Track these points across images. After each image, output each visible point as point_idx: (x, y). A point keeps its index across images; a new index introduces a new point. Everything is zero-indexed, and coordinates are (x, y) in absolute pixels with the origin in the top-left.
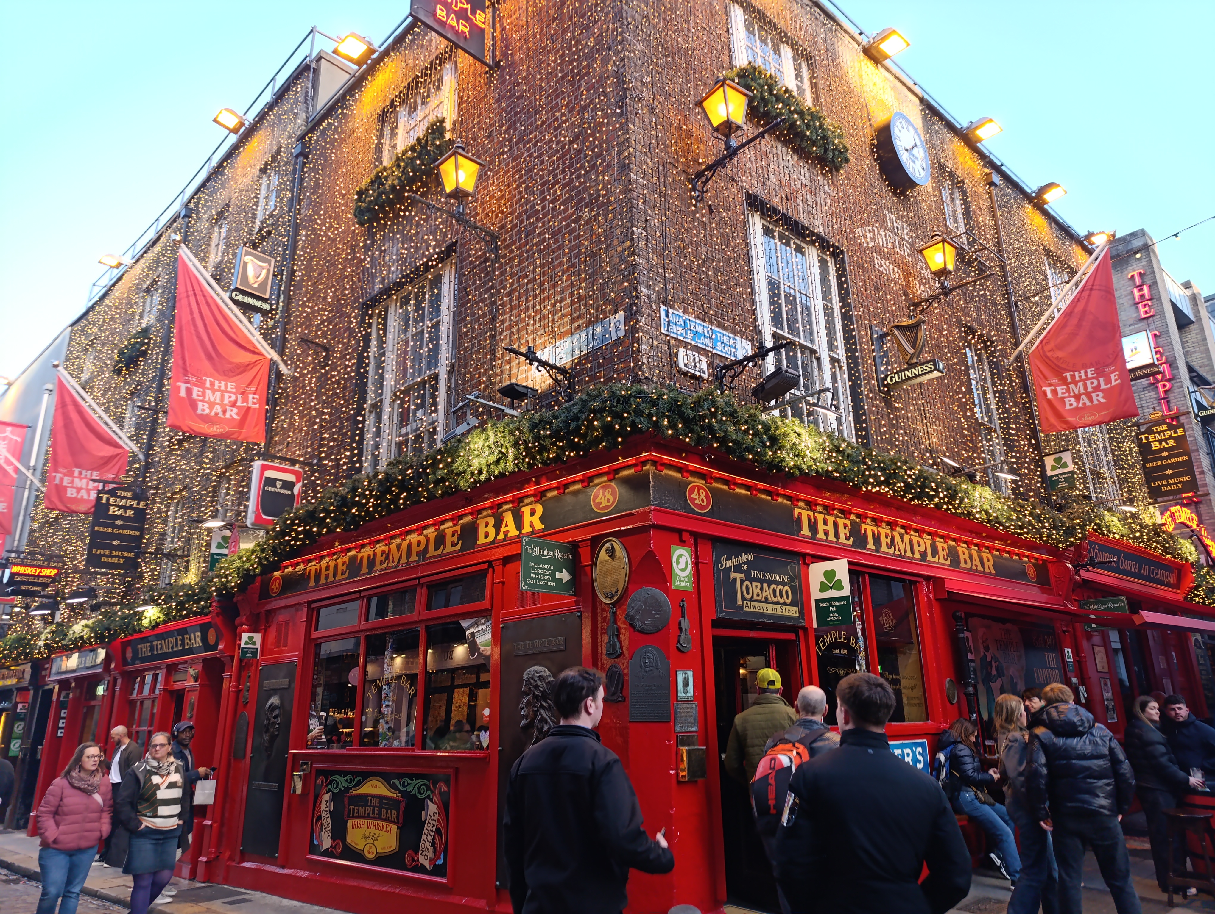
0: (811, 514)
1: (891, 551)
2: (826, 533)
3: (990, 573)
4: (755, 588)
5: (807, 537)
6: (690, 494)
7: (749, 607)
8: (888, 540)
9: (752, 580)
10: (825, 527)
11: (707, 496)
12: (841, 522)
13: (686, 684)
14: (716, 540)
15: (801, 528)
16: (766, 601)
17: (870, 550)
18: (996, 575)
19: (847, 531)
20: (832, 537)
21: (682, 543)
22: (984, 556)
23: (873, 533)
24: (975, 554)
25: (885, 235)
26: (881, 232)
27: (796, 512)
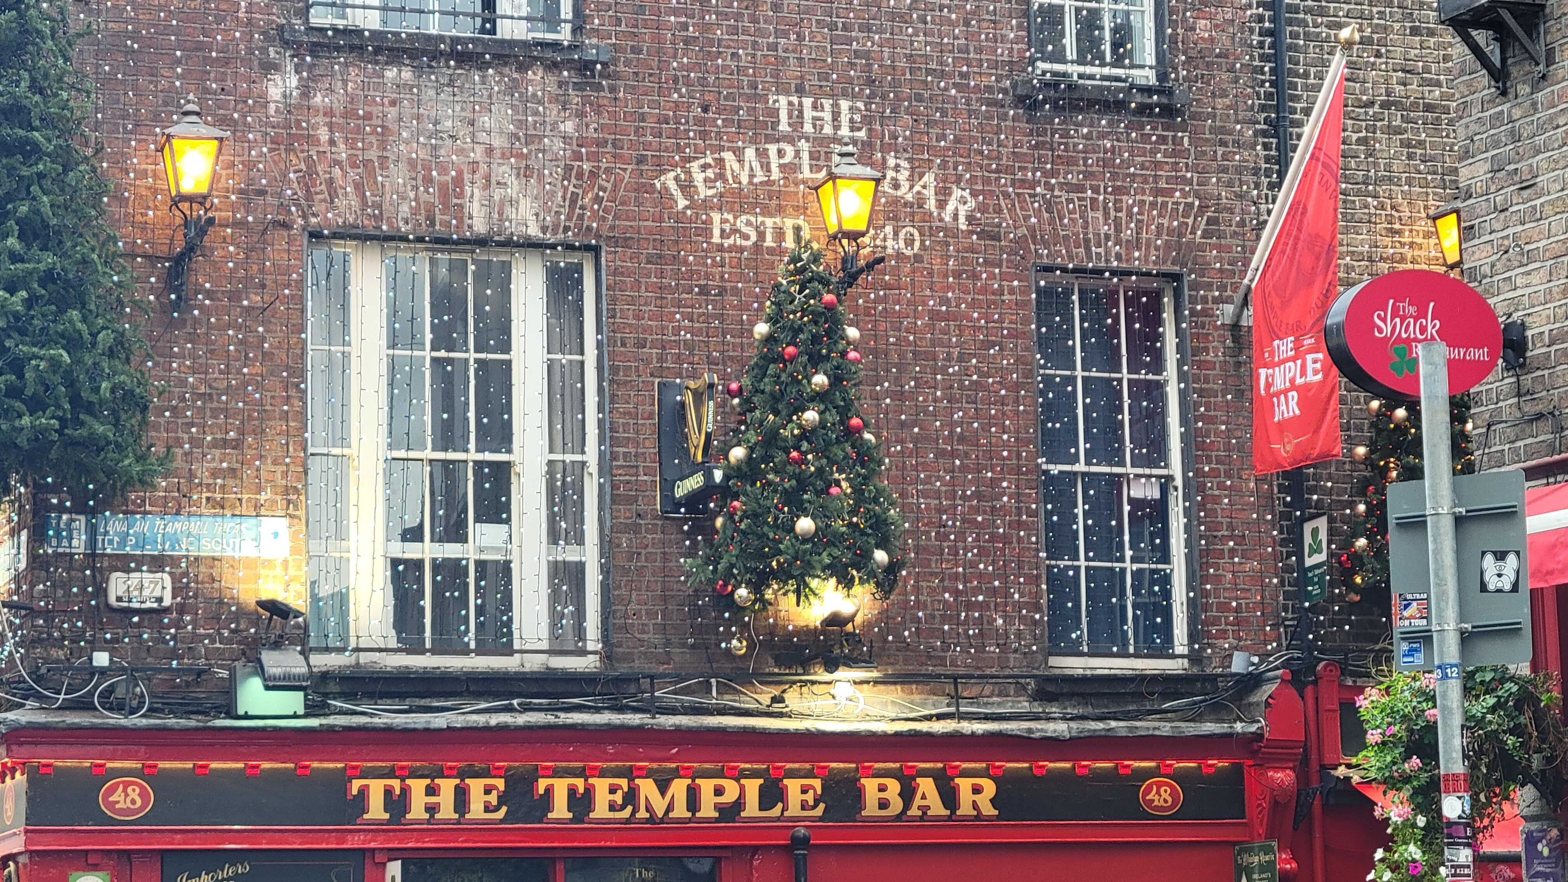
0: (396, 784)
1: (626, 813)
2: (432, 809)
3: (979, 817)
5: (380, 822)
6: (105, 797)
8: (618, 798)
10: (433, 799)
11: (143, 794)
12: (476, 786)
14: (164, 852)
15: (365, 810)
17: (558, 821)
18: (998, 818)
19: (493, 798)
20: (447, 812)
21: (92, 868)
22: (964, 785)
23: (572, 791)
24: (926, 785)
25: (762, 154)
26: (750, 153)
27: (356, 785)
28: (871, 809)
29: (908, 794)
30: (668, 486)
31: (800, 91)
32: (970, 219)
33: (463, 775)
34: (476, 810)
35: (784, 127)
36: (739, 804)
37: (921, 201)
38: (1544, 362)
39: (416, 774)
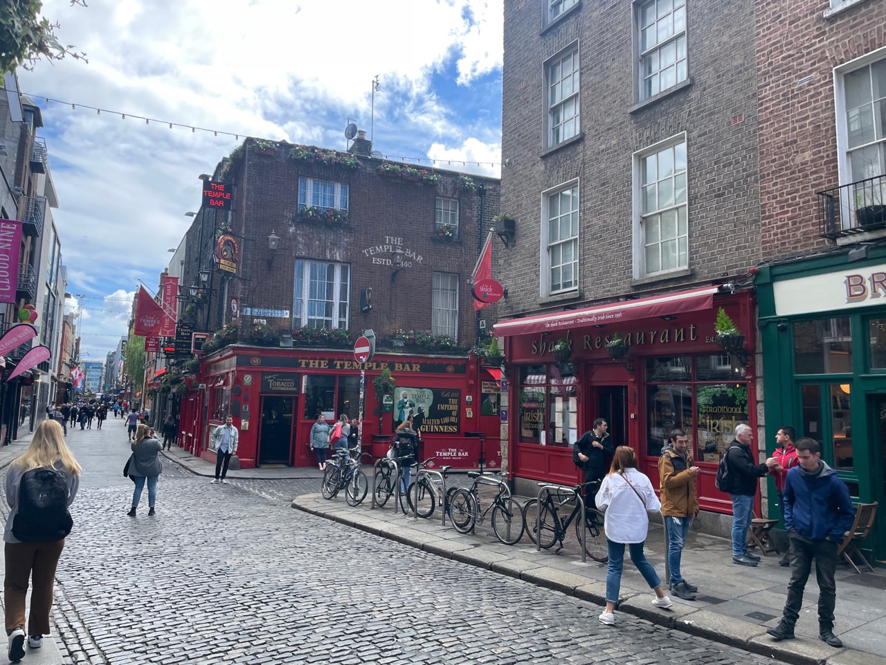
0: (307, 361)
1: (351, 368)
2: (314, 366)
3: (417, 371)
4: (278, 383)
5: (304, 368)
6: (252, 361)
7: (275, 389)
9: (276, 381)
10: (314, 364)
11: (259, 360)
12: (322, 362)
13: (246, 408)
14: (262, 372)
15: (301, 365)
16: (282, 386)
17: (338, 369)
18: (422, 371)
19: (326, 364)
20: (317, 366)
21: (248, 374)
22: (414, 365)
23: (341, 364)
24: (407, 365)
25: (383, 247)
26: (381, 247)
27: (300, 361)
28: (396, 369)
29: (403, 367)
30: (362, 308)
31: (391, 236)
32: (422, 261)
33: (320, 359)
34: (322, 366)
35: (387, 242)
36: (372, 367)
37: (412, 257)
38: (510, 297)
39: (311, 359)
